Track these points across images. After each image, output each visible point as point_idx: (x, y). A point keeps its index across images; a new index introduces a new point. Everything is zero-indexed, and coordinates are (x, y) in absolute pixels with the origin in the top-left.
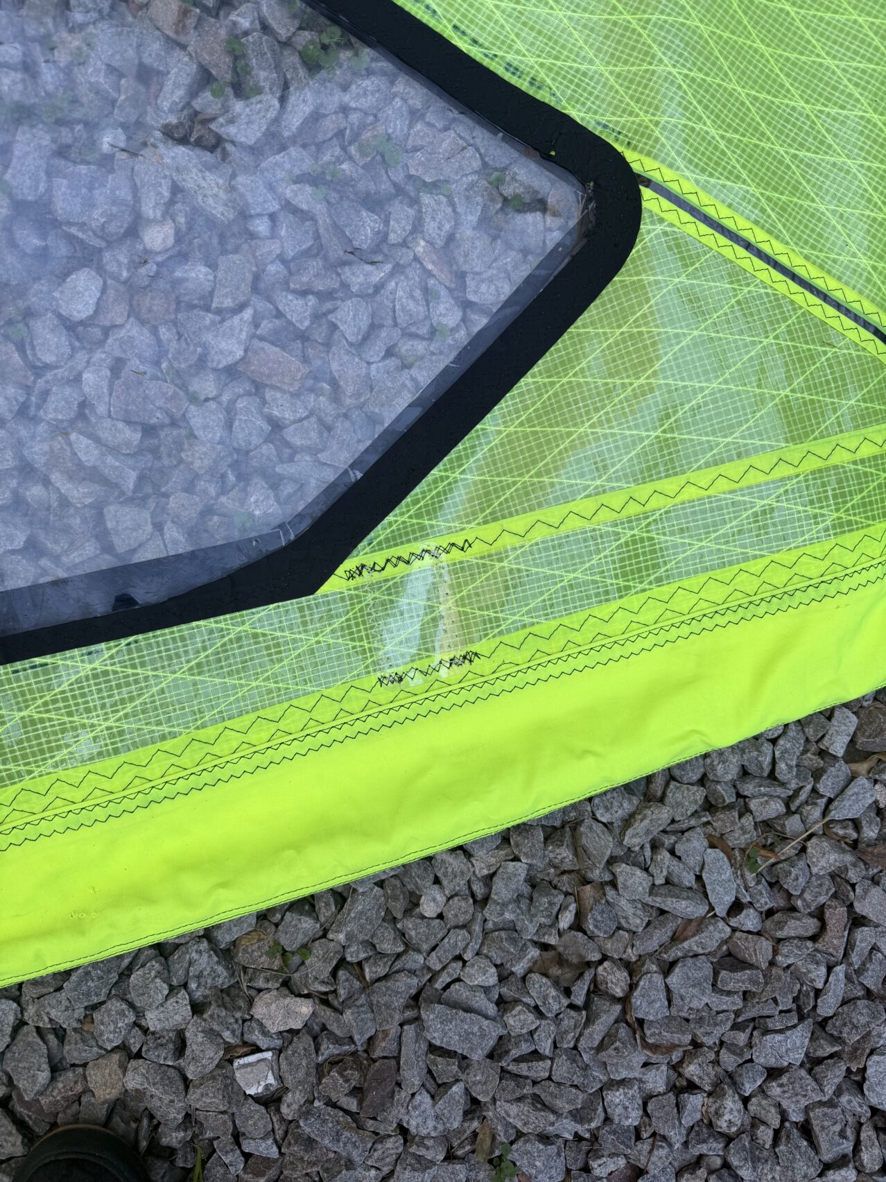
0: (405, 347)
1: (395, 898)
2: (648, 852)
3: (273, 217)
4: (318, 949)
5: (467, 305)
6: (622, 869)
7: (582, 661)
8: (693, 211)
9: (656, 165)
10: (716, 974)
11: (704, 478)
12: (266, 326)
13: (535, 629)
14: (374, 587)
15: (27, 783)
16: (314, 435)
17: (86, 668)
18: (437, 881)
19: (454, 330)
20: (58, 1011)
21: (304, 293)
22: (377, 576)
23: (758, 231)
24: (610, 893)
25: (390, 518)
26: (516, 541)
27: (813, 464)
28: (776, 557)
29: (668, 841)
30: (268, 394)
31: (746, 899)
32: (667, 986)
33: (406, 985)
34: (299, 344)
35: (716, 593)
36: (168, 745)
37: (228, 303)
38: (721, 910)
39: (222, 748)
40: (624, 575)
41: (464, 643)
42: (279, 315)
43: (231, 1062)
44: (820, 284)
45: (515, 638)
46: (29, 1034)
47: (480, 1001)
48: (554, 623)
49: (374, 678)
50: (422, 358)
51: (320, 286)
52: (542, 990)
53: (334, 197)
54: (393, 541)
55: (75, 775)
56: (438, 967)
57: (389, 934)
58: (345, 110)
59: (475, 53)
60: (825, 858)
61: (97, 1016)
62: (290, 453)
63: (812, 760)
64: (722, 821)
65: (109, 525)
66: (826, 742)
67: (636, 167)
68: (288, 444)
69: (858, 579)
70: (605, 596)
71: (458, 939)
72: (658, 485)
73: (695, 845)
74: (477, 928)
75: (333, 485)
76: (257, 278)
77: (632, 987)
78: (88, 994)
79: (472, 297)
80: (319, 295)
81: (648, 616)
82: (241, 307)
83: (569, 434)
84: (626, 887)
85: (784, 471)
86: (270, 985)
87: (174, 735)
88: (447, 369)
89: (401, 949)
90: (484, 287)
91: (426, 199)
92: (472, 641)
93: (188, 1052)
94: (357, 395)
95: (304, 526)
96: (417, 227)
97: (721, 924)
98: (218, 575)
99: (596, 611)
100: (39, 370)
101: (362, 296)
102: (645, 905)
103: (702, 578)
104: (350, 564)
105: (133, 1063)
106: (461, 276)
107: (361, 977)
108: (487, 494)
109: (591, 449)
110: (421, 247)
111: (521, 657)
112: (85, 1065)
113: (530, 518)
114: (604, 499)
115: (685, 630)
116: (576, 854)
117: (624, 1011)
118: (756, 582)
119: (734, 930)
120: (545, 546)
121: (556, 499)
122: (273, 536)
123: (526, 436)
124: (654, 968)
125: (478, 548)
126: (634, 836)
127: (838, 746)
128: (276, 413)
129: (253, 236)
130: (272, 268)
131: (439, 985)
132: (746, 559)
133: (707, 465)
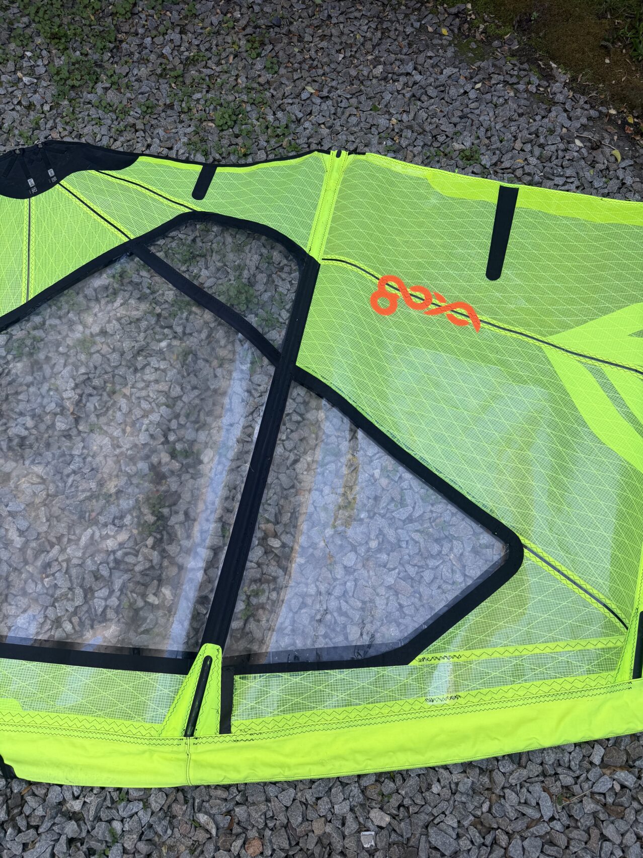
0: (444, 586)
1: (423, 783)
2: (518, 788)
3: (407, 542)
4: (395, 796)
5: (465, 575)
6: (507, 791)
7: (496, 705)
8: (541, 558)
9: (529, 542)
10: (543, 846)
11: (542, 646)
12: (402, 575)
13: (481, 691)
14: (427, 666)
15: (315, 711)
16: (413, 611)
17: (339, 677)
18: (439, 781)
19: (461, 583)
20: (309, 796)
21: (414, 566)
22: (428, 663)
23: (563, 567)
24: (503, 801)
25: (435, 643)
26: (476, 658)
27: (579, 648)
28: (566, 679)
29: (527, 785)
30: (400, 596)
31: (557, 817)
32: (523, 846)
33: (424, 818)
34: (410, 580)
35: (546, 689)
36: (358, 707)
37: (392, 567)
38: (546, 818)
39: (373, 713)
40: (513, 676)
41: (456, 691)
42: (406, 571)
43: (359, 832)
44: (584, 586)
45: (474, 693)
46: (297, 803)
47: (450, 831)
48: (488, 690)
49: (424, 698)
50: (449, 591)
51: (419, 564)
52: (474, 833)
53: (426, 537)
54: (435, 651)
55: (329, 711)
56: (436, 815)
57: (420, 797)
58: (431, 512)
59: (473, 500)
60: (590, 806)
61: (319, 802)
62: (404, 615)
63: (586, 764)
64: (549, 781)
65: (348, 631)
66: (591, 757)
67: (523, 542)
68: (405, 614)
69: (595, 692)
70: (505, 683)
71: (444, 805)
72: (526, 647)
73: (537, 788)
74: (451, 802)
75: (417, 629)
76: (401, 559)
77: (509, 843)
78: (319, 792)
79: (467, 574)
80: (419, 567)
81: (521, 693)
82: (394, 569)
83: (496, 624)
84: (508, 799)
85: (568, 649)
86: (377, 806)
87: (360, 704)
88: (457, 596)
89: (424, 803)
90: (471, 571)
91: (455, 542)
92: (458, 691)
93: (346, 825)
94: (428, 600)
95: (407, 641)
96: (451, 549)
97: (546, 825)
98: (379, 653)
99: (502, 688)
100: (335, 579)
101: (432, 569)
102: (516, 810)
103: (541, 682)
104: (420, 657)
105: (328, 824)
106: (464, 566)
107: (408, 811)
108: (468, 640)
109: (504, 631)
110: (452, 556)
111: (476, 700)
112: (312, 821)
113: (481, 651)
114: (507, 648)
115: (534, 700)
116: (490, 781)
117: (505, 853)
118: (559, 687)
119: (551, 829)
120: (486, 661)
121: (491, 646)
122: (397, 643)
123: (482, 622)
124: (518, 837)
125: (463, 658)
126: (513, 779)
127: (597, 760)
128: (401, 602)
129: (400, 547)
130: (405, 557)
131: (436, 822)
132: (556, 678)
133: (543, 642)
